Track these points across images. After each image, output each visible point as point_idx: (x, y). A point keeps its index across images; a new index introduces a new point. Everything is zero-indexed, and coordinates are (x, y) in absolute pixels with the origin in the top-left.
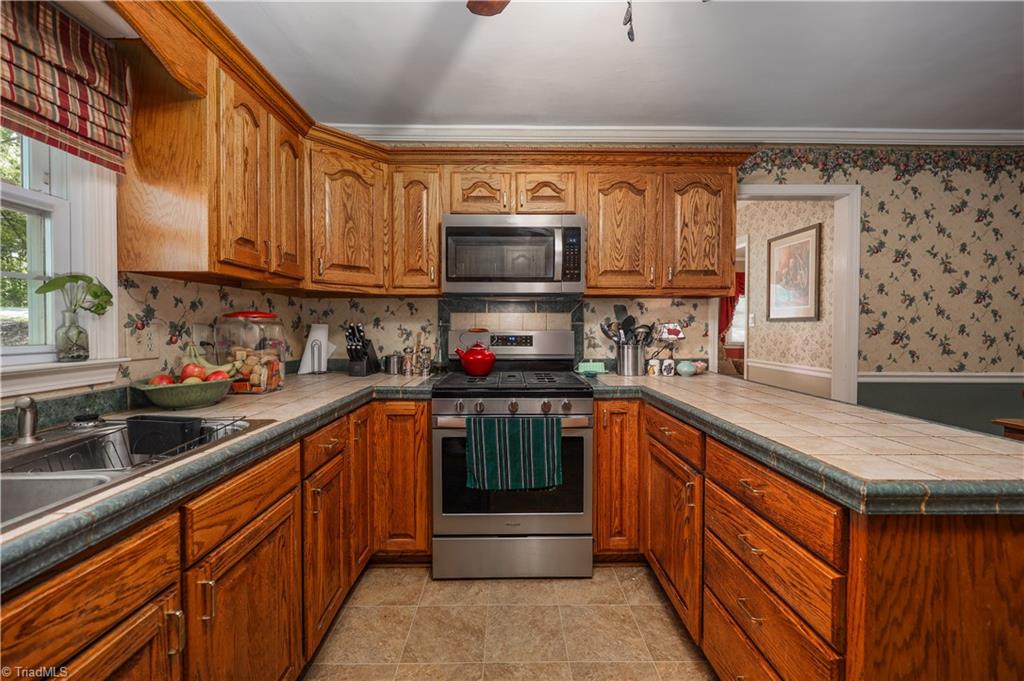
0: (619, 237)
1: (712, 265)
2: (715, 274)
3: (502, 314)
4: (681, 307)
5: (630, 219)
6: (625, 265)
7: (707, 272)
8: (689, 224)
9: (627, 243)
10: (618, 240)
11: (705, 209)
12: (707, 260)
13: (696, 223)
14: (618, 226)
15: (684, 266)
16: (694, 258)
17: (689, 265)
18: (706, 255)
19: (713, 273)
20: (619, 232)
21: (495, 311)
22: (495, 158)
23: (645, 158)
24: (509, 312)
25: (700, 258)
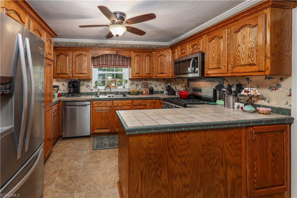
0: (214, 56)
1: (253, 61)
2: (255, 65)
3: (200, 82)
4: (271, 80)
5: (217, 49)
6: (215, 66)
7: (250, 65)
8: (241, 45)
9: (216, 58)
10: (214, 57)
11: (248, 36)
12: (249, 59)
13: (244, 43)
14: (213, 52)
15: (238, 63)
16: (243, 59)
17: (241, 63)
18: (249, 57)
19: (254, 65)
20: (214, 54)
21: (199, 81)
22: (185, 42)
23: (222, 25)
24: (202, 81)
25: (246, 59)
